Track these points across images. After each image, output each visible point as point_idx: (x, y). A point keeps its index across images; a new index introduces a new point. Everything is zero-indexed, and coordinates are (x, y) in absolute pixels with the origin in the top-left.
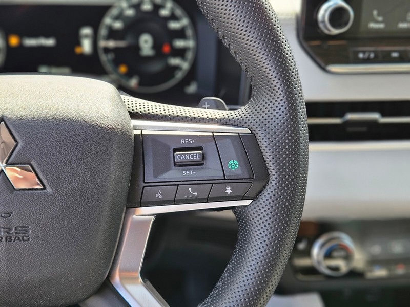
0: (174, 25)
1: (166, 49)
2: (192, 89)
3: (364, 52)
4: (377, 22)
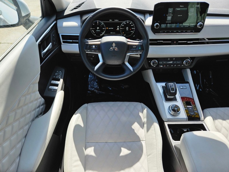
0: (132, 25)
1: (130, 29)
3: (161, 31)
4: (163, 26)
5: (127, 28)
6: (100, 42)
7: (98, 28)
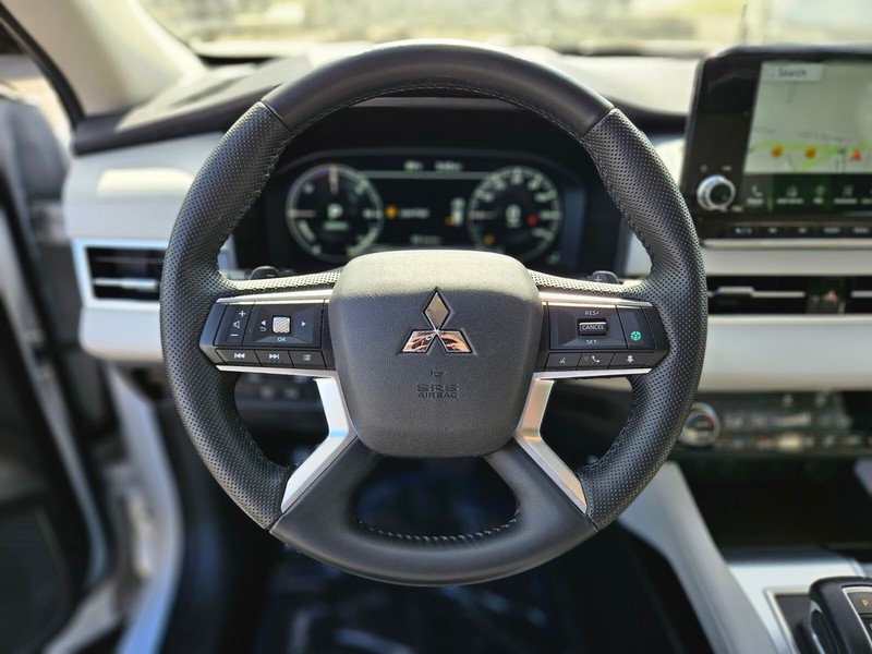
0: (542, 198)
1: (532, 220)
2: (554, 259)
3: (741, 227)
4: (755, 197)
5: (513, 214)
6: (328, 292)
7: (335, 211)
